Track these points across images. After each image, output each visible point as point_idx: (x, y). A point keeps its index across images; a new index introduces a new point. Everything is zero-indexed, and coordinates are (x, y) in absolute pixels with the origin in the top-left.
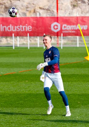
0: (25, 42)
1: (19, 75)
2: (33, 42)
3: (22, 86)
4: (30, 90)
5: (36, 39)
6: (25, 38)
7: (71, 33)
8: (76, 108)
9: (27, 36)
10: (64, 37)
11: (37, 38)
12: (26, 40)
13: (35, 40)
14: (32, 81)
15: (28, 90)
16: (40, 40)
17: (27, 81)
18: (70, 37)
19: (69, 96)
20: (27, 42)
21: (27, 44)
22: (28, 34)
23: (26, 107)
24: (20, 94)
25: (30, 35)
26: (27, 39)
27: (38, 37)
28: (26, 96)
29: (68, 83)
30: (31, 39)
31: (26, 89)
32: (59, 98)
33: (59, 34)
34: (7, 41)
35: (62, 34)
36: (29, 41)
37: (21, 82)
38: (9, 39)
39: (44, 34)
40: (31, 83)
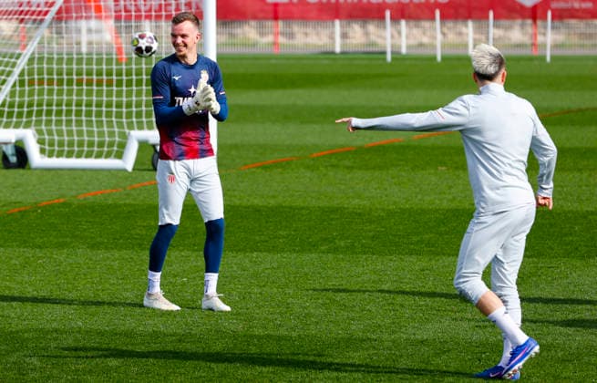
0: (425, 40)
1: (414, 148)
2: (452, 37)
3: (429, 184)
4: (454, 198)
5: (464, 30)
6: (426, 24)
7: (577, 10)
9: (433, 18)
10: (557, 23)
11: (467, 26)
12: (428, 33)
13: (460, 34)
14: (457, 168)
15: (450, 197)
16: (475, 32)
17: (444, 168)
18: (573, 22)
19: (585, 217)
20: (435, 38)
21: (434, 47)
22: (438, 13)
23: (444, 254)
24: (424, 212)
25: (443, 17)
26: (435, 29)
27: (470, 23)
28: (442, 217)
29: (577, 174)
30: (445, 30)
31: (440, 193)
32: (551, 225)
33: (539, 12)
34: (367, 34)
35: (549, 14)
36: (439, 36)
37: (422, 169)
38: (372, 27)
39: (491, 14)
40: (457, 173)
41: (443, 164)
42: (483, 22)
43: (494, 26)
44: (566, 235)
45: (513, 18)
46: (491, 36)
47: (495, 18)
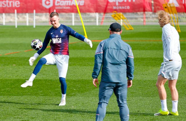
0: (12, 20)
1: (5, 58)
2: (21, 19)
3: (9, 71)
4: (18, 75)
5: (25, 17)
6: (12, 15)
7: (65, 9)
8: (72, 96)
9: (14, 13)
11: (26, 15)
12: (13, 18)
13: (24, 18)
14: (19, 65)
15: (16, 75)
16: (29, 18)
17: (15, 65)
18: (64, 13)
20: (15, 19)
21: (14, 22)
22: (16, 11)
23: (13, 95)
24: (7, 80)
25: (18, 12)
26: (14, 16)
27: (27, 14)
28: (13, 82)
30: (19, 17)
31: (13, 74)
32: (51, 85)
33: (51, 10)
36: (16, 19)
37: (7, 65)
39: (35, 11)
40: (19, 67)
41: (14, 63)
42: (32, 14)
43: (36, 15)
44: (56, 88)
45: (43, 13)
46: (35, 19)
47: (36, 12)
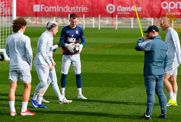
0: (80, 23)
2: (88, 22)
4: (85, 70)
5: (92, 20)
7: (125, 15)
8: (130, 87)
9: (82, 17)
10: (119, 18)
11: (92, 19)
12: (81, 21)
13: (91, 21)
14: (87, 61)
16: (95, 21)
18: (124, 18)
19: (123, 75)
20: (83, 22)
21: (83, 25)
22: (84, 15)
25: (86, 16)
26: (83, 20)
27: (93, 18)
29: (122, 63)
30: (86, 20)
32: (113, 78)
33: (114, 15)
34: (63, 21)
35: (117, 16)
36: (84, 22)
38: (65, 19)
39: (100, 16)
40: (86, 62)
42: (97, 18)
43: (100, 19)
44: (117, 81)
45: (106, 17)
46: (100, 22)
47: (101, 17)
